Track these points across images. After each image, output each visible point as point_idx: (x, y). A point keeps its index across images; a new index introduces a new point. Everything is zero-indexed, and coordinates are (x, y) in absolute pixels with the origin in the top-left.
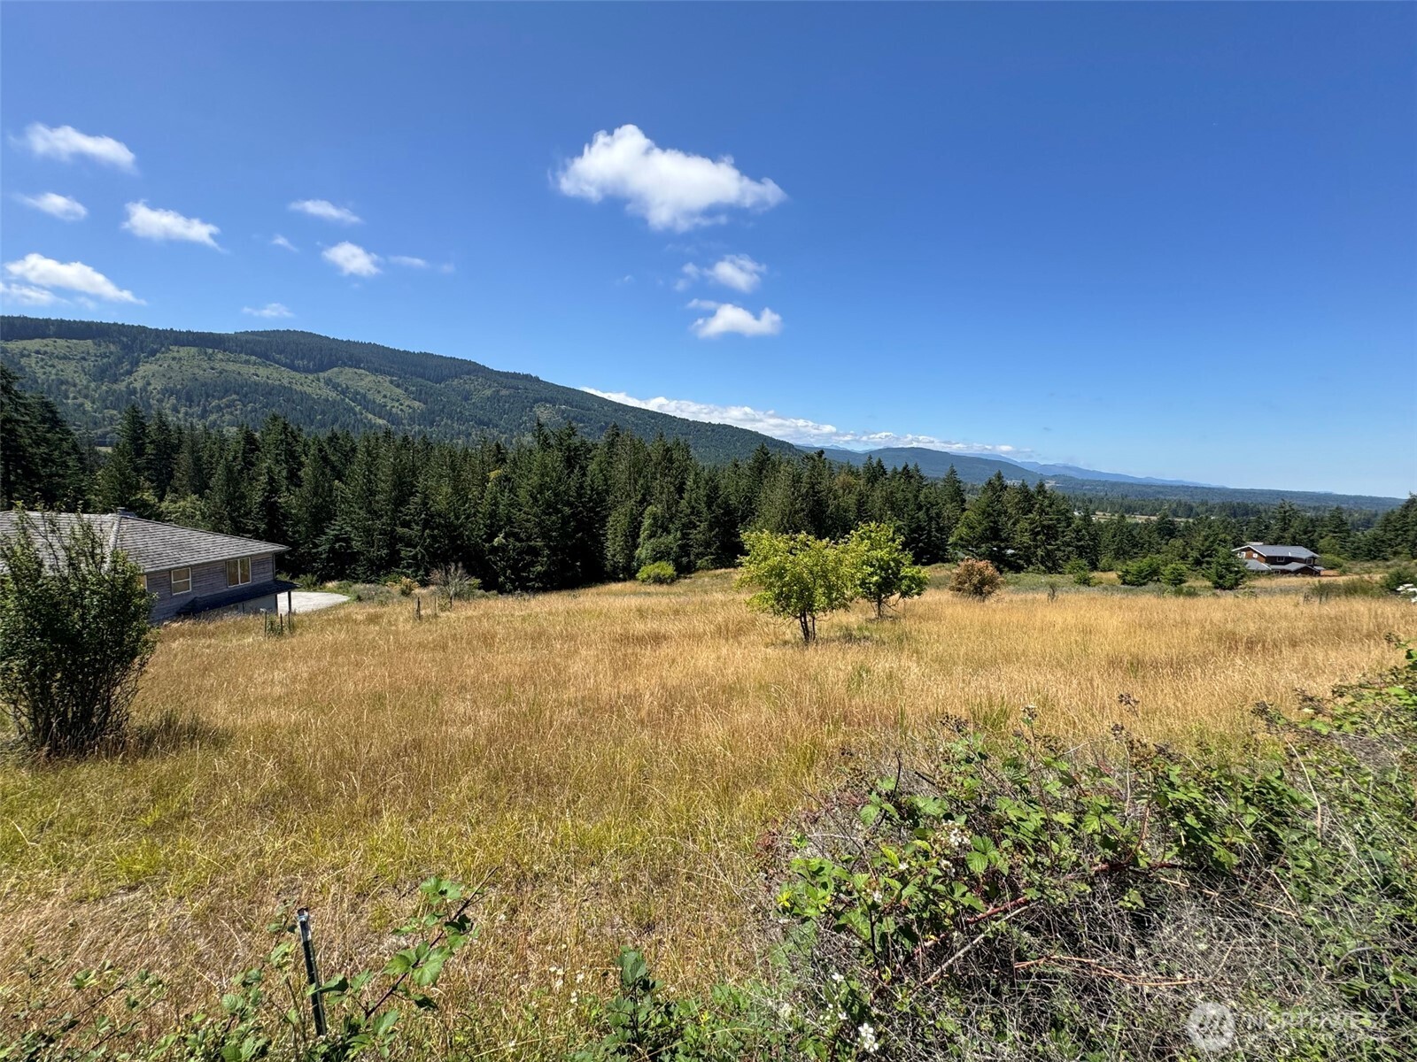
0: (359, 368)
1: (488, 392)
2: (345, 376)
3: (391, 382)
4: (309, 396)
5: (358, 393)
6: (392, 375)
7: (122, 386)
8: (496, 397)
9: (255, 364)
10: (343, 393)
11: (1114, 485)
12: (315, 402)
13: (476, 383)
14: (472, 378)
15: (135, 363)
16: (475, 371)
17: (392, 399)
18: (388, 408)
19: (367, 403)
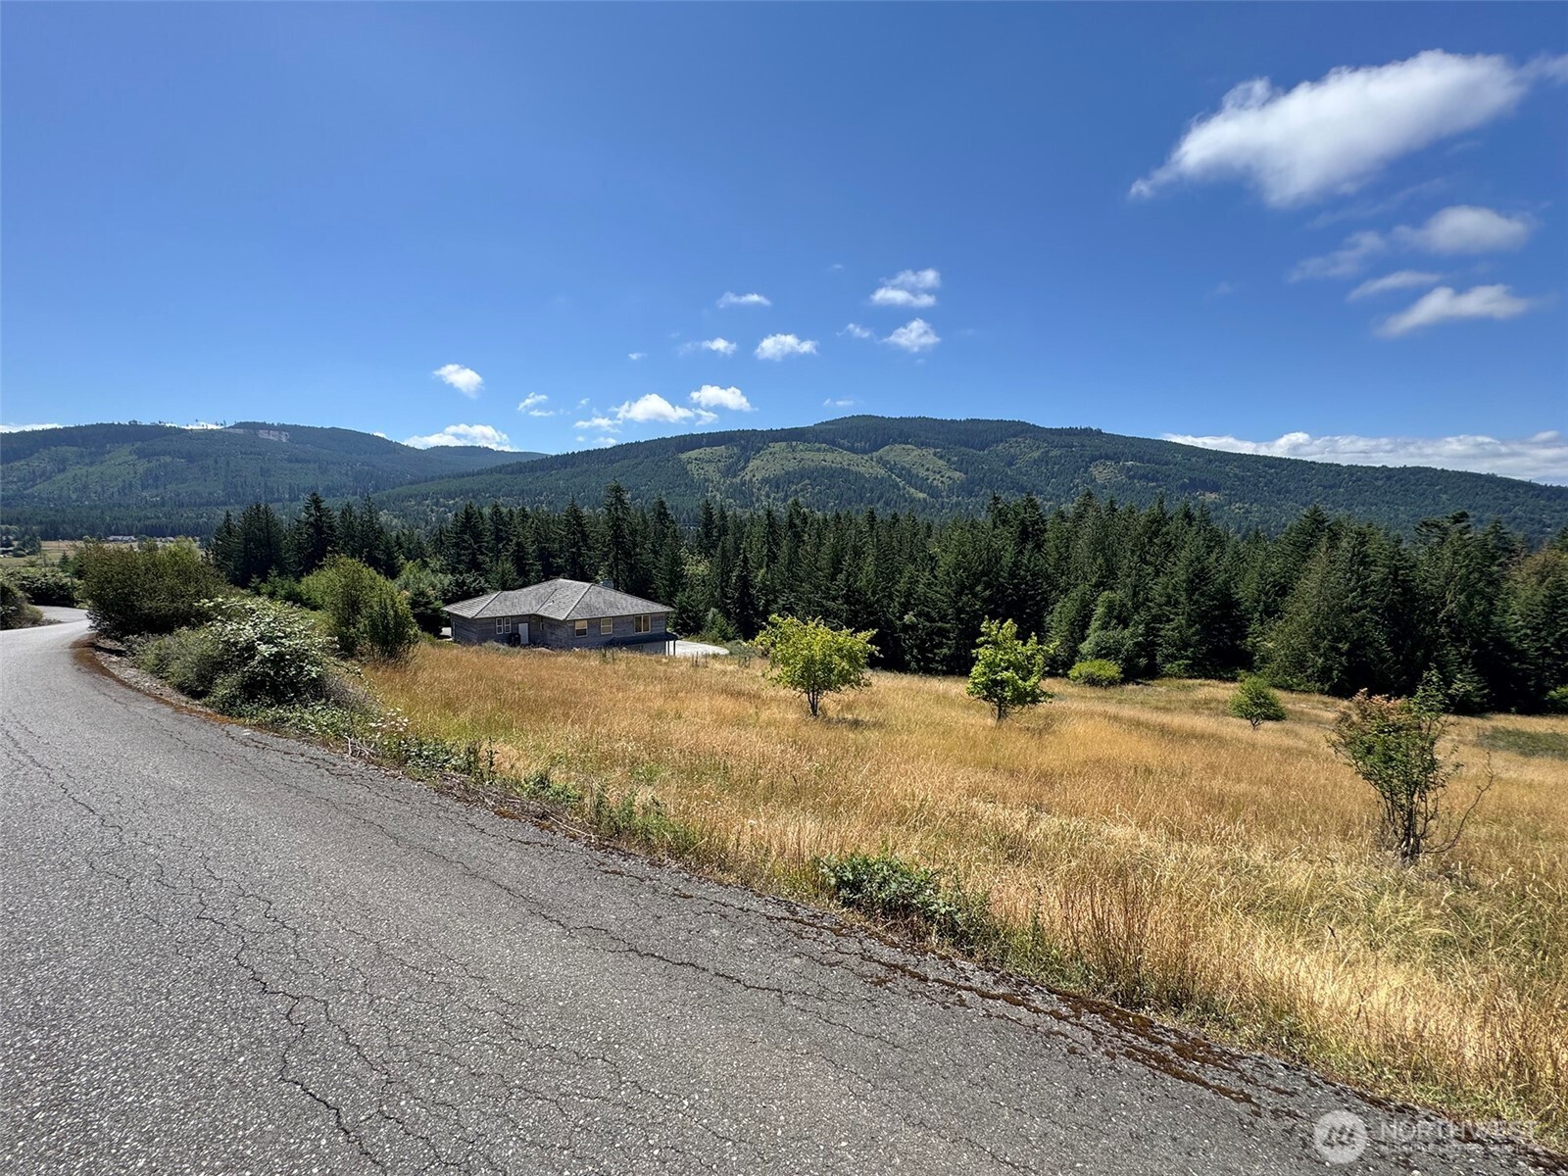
0: (908, 443)
1: (1036, 454)
2: (894, 453)
3: (935, 454)
4: (862, 476)
5: (903, 468)
6: (935, 447)
7: (738, 480)
8: (1045, 459)
9: (824, 450)
10: (891, 470)
12: (867, 480)
13: (1023, 445)
14: (1019, 440)
15: (747, 461)
16: (1021, 432)
17: (935, 472)
18: (929, 481)
19: (911, 479)
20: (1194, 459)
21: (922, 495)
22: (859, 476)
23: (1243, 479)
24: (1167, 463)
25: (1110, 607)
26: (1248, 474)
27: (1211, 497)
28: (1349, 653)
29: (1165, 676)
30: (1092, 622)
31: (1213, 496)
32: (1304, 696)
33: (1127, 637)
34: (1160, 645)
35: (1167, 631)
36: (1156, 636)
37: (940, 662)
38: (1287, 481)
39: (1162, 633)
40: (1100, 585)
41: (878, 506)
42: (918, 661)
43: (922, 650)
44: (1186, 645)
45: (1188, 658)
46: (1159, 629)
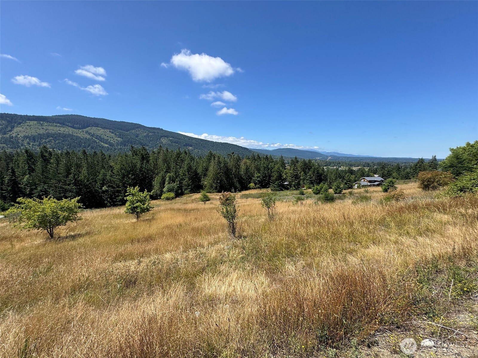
0: (98, 127)
1: (145, 134)
2: (93, 130)
3: (110, 132)
5: (98, 136)
6: (110, 129)
7: (8, 136)
8: (147, 136)
9: (59, 126)
10: (92, 136)
11: (348, 158)
12: (82, 139)
13: (140, 131)
14: (139, 129)
15: (13, 127)
16: (140, 127)
17: (111, 138)
18: (109, 141)
19: (101, 140)
20: (186, 138)
21: (106, 145)
22: (78, 138)
24: (180, 139)
25: (170, 178)
27: (190, 148)
28: (220, 183)
29: (185, 194)
30: (166, 182)
31: (191, 148)
32: (213, 194)
33: (175, 185)
34: (183, 186)
35: (184, 182)
36: (182, 184)
37: (119, 201)
39: (183, 183)
40: (167, 172)
41: (89, 149)
42: (110, 203)
43: (111, 198)
44: (189, 186)
45: (190, 189)
46: (183, 182)
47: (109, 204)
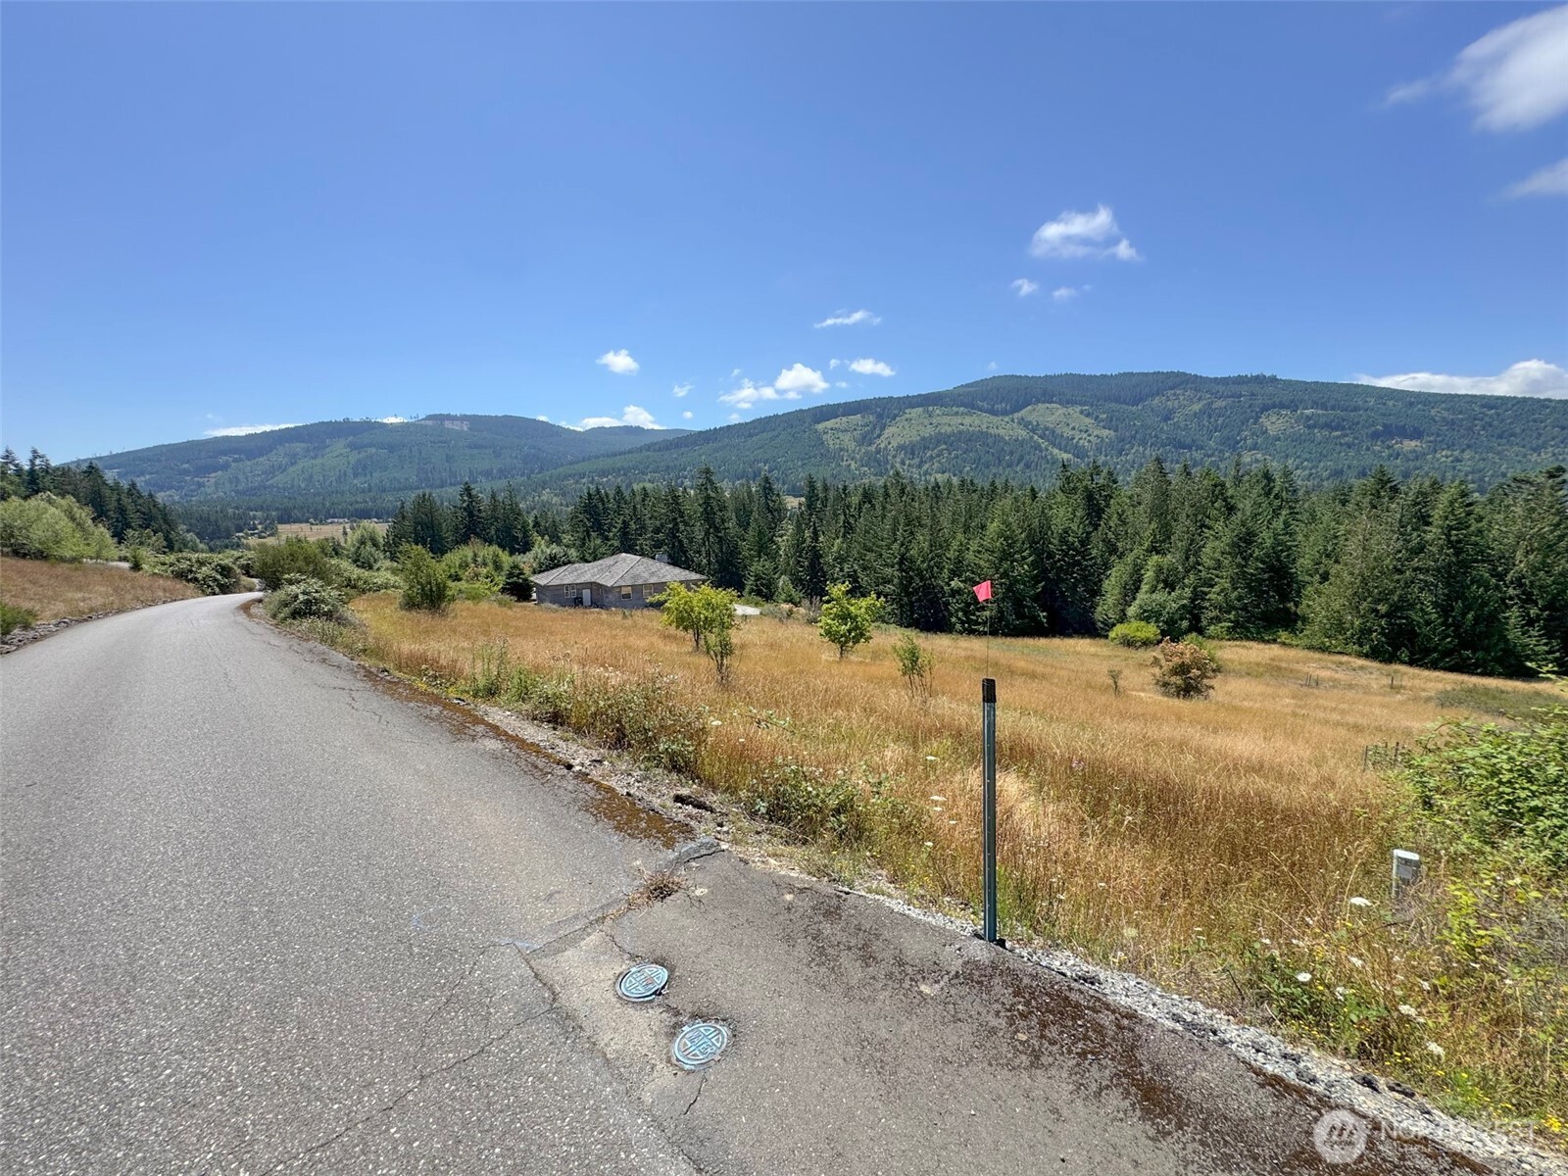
0: (1052, 402)
1: (1196, 407)
2: (1041, 414)
3: (1082, 412)
4: (1002, 439)
5: (1047, 429)
6: (1083, 404)
7: (873, 448)
8: (1208, 412)
9: (962, 414)
10: (1033, 431)
12: (1006, 443)
13: (1182, 398)
14: (1178, 392)
15: (883, 429)
16: (1182, 383)
17: (1081, 431)
18: (1075, 441)
19: (1055, 438)
20: (1389, 403)
21: (1066, 456)
22: (998, 438)
23: (1453, 423)
24: (1356, 409)
26: (1461, 416)
27: (1410, 445)
31: (1413, 443)
38: (1511, 423)
41: (1018, 469)
47: (958, 626)
